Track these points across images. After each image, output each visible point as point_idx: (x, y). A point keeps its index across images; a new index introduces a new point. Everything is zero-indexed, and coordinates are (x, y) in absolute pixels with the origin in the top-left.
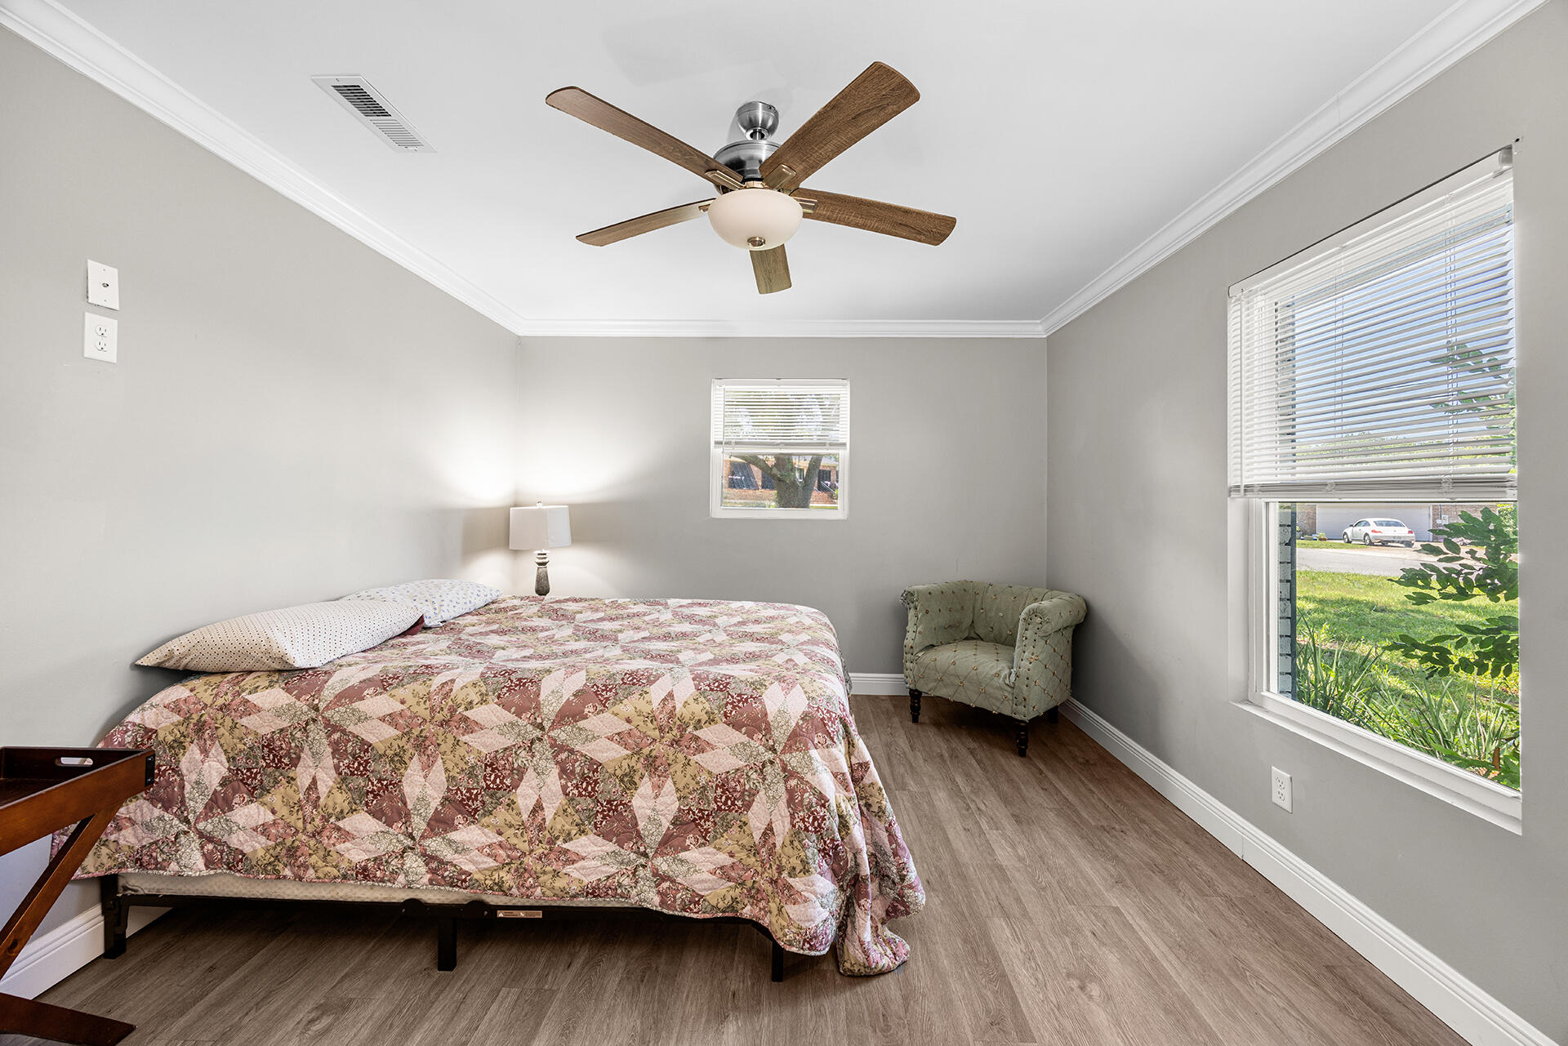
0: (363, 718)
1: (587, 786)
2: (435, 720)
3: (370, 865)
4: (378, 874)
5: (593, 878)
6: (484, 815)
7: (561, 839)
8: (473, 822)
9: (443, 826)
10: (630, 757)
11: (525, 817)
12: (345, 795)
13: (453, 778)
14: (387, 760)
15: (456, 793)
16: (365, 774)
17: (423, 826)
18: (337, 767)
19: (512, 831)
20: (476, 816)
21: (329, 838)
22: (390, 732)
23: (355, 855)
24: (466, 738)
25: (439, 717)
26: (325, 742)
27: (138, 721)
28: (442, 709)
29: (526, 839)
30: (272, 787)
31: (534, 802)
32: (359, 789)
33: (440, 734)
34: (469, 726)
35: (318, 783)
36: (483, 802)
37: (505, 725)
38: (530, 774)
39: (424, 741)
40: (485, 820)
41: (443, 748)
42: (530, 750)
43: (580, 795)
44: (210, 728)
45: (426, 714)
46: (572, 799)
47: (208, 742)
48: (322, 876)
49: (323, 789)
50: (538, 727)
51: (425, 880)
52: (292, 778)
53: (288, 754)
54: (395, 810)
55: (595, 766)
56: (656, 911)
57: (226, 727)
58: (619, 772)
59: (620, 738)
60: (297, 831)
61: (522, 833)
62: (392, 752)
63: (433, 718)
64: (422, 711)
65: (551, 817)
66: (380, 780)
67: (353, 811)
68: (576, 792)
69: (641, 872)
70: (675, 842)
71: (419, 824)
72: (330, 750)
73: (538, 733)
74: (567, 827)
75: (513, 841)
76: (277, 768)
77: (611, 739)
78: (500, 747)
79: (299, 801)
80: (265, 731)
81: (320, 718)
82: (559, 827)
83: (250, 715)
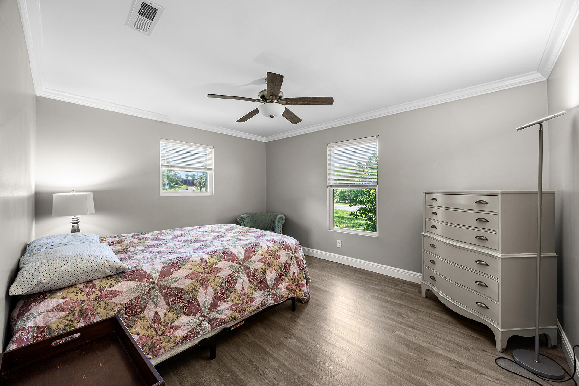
0: (176, 280)
1: (255, 277)
2: (206, 272)
3: (189, 334)
4: (192, 335)
5: (258, 304)
6: (227, 298)
7: (251, 295)
8: (224, 302)
9: (215, 307)
10: (264, 265)
11: (239, 293)
12: (173, 313)
13: (216, 289)
14: (190, 292)
15: (218, 294)
16: (181, 301)
17: (207, 310)
18: (167, 304)
19: (236, 299)
20: (225, 299)
21: (169, 332)
22: (190, 281)
23: (181, 333)
24: (218, 275)
25: (207, 270)
26: (161, 295)
27: (32, 325)
28: (207, 267)
29: (241, 300)
30: (134, 325)
31: (241, 288)
32: (180, 307)
33: (209, 276)
34: (218, 270)
35: (159, 313)
36: (227, 294)
37: (229, 266)
38: (239, 279)
39: (203, 281)
40: (228, 299)
41: (211, 280)
42: (238, 272)
43: (253, 280)
44: (91, 311)
45: (202, 271)
46: (252, 282)
47: (92, 318)
48: (167, 349)
49: (161, 315)
50: (239, 264)
51: (210, 329)
52: (143, 317)
53: (140, 307)
54: (196, 309)
55: (256, 271)
56: (273, 305)
57: (101, 307)
58: (262, 270)
59: (261, 261)
60: (153, 336)
61: (239, 299)
62: (192, 289)
63: (205, 271)
64: (200, 270)
65: (247, 290)
66: (188, 301)
67: (177, 317)
68: (252, 280)
69: (269, 297)
70: (276, 284)
71: (205, 310)
72: (163, 297)
73: (240, 266)
74: (252, 291)
75: (237, 302)
76: (134, 315)
77: (259, 261)
78: (229, 274)
79: (150, 324)
80: (127, 301)
81: (156, 286)
82: (250, 292)
83: (116, 296)
